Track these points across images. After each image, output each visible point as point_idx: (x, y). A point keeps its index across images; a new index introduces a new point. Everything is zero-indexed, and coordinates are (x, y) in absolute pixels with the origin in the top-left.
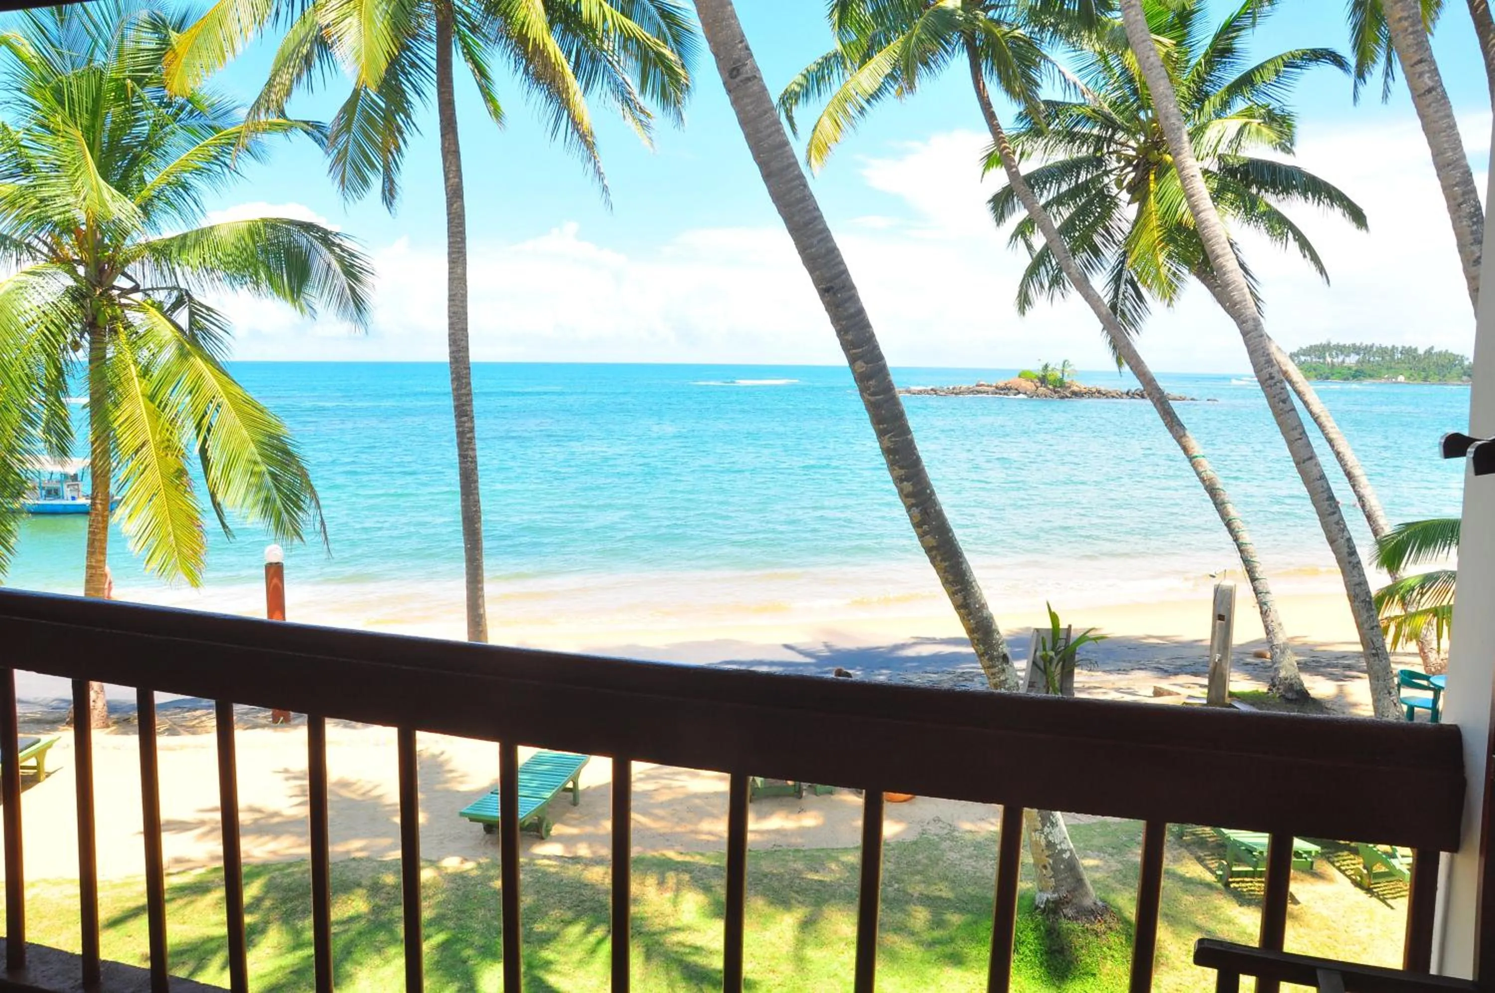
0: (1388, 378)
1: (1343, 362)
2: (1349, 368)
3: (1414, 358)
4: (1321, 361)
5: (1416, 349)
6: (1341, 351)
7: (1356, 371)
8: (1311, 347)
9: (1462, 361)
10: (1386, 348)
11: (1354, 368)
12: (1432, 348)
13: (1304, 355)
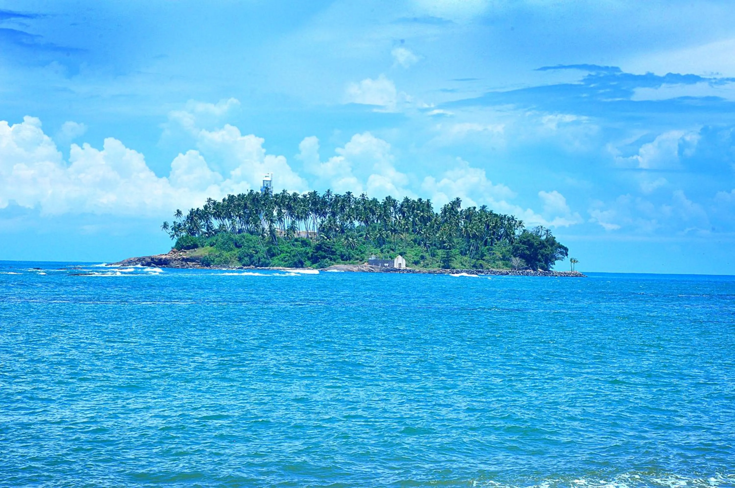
0: (375, 262)
1: (292, 228)
2: (304, 243)
3: (424, 220)
4: (251, 226)
5: (428, 205)
6: (289, 208)
7: (318, 248)
8: (231, 198)
9: (511, 227)
10: (375, 201)
11: (314, 243)
12: (457, 202)
13: (217, 216)
